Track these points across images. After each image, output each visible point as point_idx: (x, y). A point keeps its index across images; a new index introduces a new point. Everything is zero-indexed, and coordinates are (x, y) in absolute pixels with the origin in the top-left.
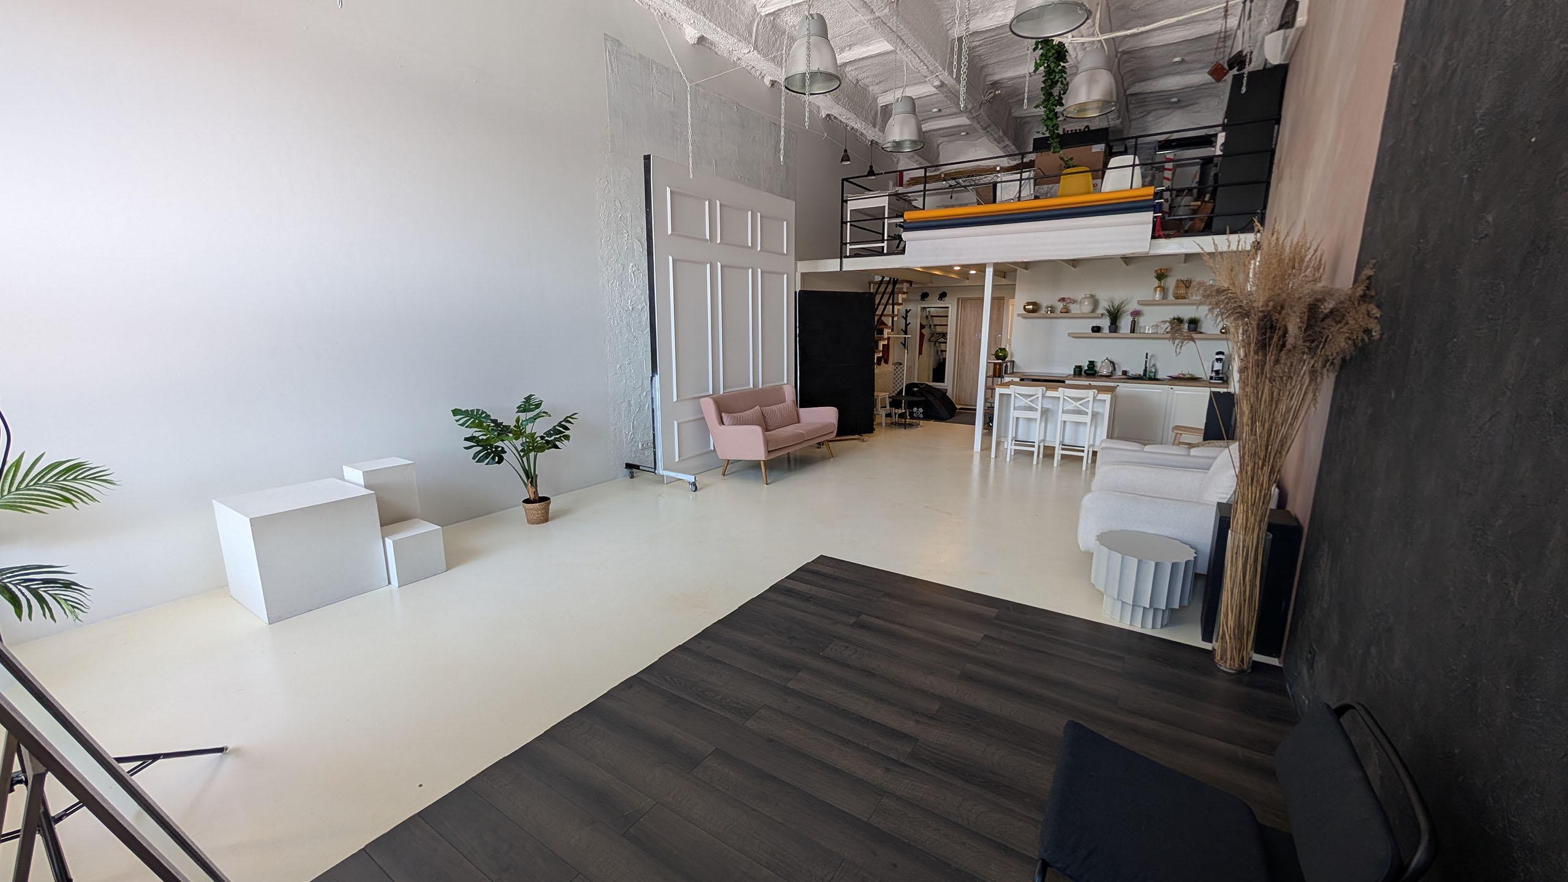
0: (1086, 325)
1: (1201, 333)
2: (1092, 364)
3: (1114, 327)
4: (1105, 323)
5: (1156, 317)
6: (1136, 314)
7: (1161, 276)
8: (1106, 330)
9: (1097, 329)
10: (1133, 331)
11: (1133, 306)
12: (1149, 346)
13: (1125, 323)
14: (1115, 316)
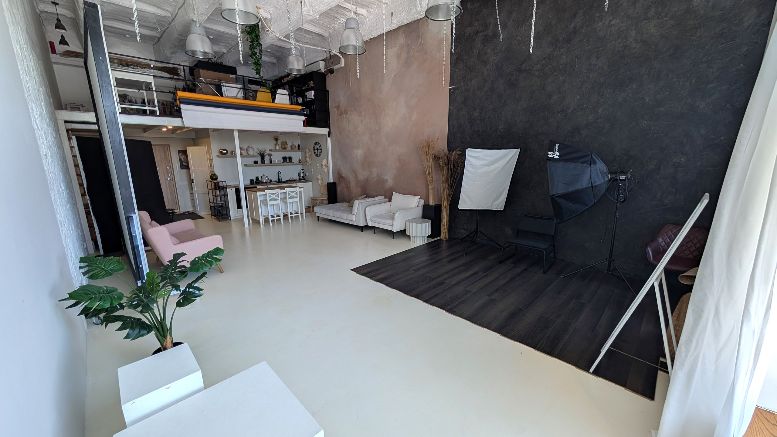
0: (252, 160)
1: (294, 162)
2: (257, 178)
3: (263, 161)
4: (259, 159)
5: (277, 157)
6: (270, 155)
7: (277, 140)
8: (260, 162)
9: (256, 162)
10: (271, 162)
11: (268, 152)
12: (279, 169)
13: (267, 159)
14: (262, 156)
